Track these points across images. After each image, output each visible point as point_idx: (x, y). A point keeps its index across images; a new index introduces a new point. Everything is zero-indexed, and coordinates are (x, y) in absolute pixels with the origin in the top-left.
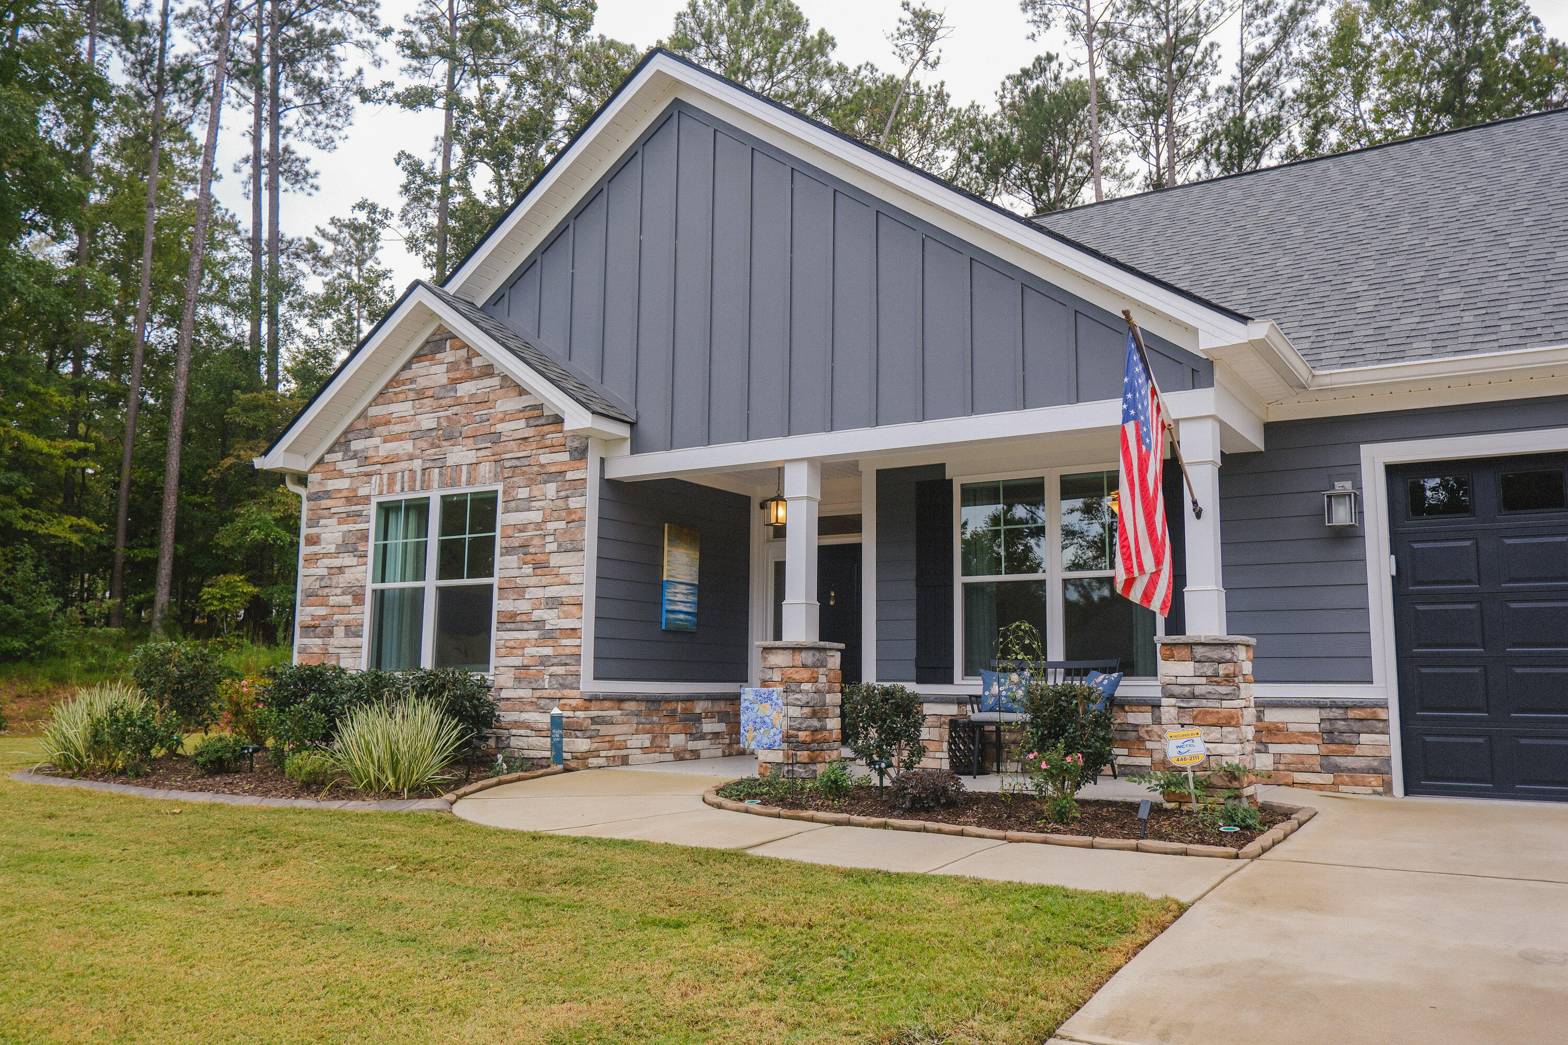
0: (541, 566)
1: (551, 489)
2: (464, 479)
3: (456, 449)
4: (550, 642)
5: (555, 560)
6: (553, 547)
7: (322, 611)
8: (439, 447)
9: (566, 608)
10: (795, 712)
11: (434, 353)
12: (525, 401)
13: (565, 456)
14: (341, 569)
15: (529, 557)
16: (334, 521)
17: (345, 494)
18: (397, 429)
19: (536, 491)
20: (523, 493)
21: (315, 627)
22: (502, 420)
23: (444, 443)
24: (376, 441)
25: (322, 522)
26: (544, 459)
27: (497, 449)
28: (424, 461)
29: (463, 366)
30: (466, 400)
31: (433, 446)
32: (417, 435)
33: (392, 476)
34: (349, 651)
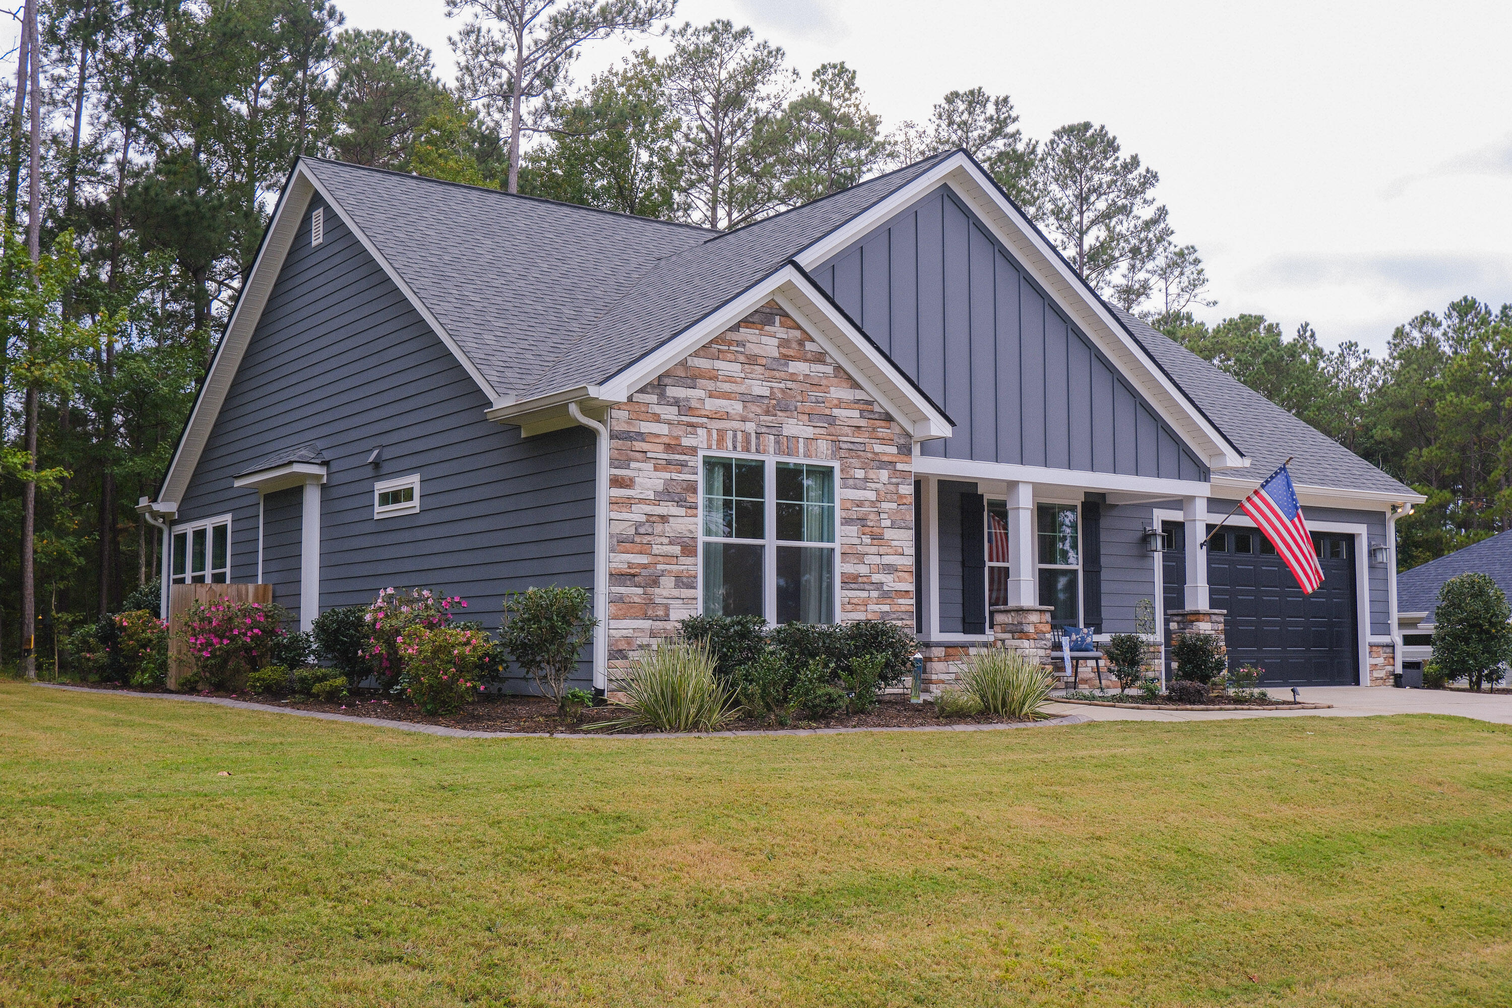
0: (877, 537)
1: (884, 475)
2: (801, 450)
3: (791, 421)
4: (888, 601)
5: (889, 534)
6: (888, 523)
7: (644, 560)
8: (775, 415)
9: (900, 574)
10: (1042, 652)
11: (765, 324)
12: (859, 395)
13: (894, 450)
14: (664, 519)
15: (867, 530)
16: (650, 466)
17: (667, 440)
18: (726, 387)
19: (872, 474)
20: (860, 474)
21: (634, 575)
22: (838, 407)
23: (779, 413)
24: (699, 393)
25: (633, 465)
26: (878, 448)
27: (832, 430)
28: (758, 425)
29: (794, 345)
30: (801, 378)
31: (767, 413)
32: (747, 399)
33: (721, 433)
34: (681, 601)
